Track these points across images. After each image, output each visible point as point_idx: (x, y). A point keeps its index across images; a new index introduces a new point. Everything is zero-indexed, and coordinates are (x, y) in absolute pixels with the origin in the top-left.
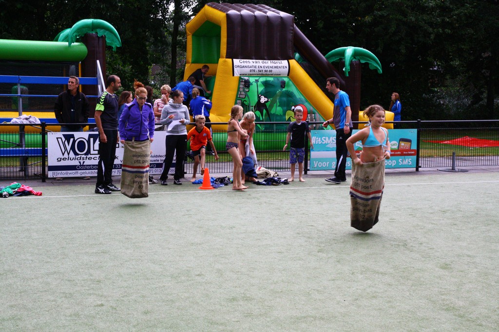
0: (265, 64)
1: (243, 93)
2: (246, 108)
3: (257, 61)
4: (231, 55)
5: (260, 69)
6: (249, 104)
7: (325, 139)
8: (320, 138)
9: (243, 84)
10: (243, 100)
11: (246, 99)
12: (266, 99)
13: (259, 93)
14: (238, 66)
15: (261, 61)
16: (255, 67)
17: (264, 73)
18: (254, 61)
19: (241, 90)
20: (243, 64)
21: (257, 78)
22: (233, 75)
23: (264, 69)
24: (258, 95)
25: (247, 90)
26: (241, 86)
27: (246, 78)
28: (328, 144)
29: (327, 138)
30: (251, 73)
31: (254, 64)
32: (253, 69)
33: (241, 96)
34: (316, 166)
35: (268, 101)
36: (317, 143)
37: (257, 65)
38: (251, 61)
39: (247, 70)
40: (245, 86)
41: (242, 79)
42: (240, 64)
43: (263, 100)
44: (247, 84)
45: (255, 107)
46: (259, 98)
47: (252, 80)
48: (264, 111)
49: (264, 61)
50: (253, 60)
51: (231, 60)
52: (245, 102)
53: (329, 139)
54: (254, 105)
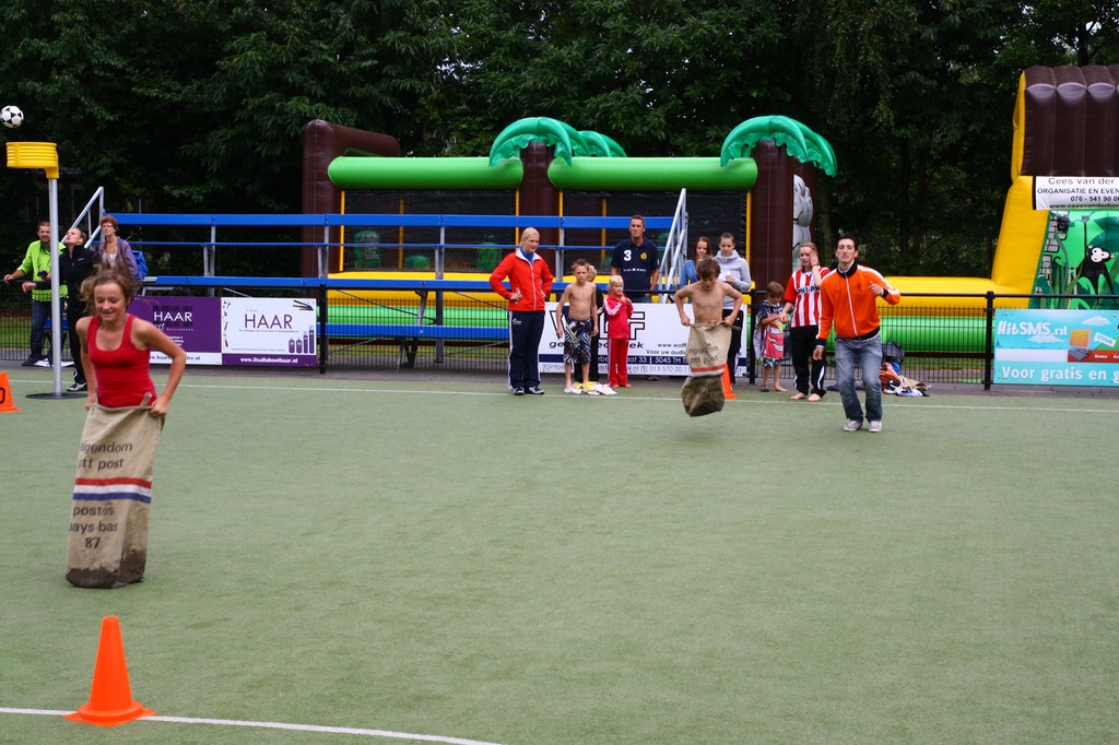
0: (1105, 186)
1: (1054, 242)
2: (1060, 271)
3: (1088, 178)
4: (1034, 169)
5: (1094, 195)
6: (1066, 264)
7: (1027, 326)
8: (1015, 325)
9: (1055, 223)
10: (1054, 255)
11: (1061, 254)
12: (1106, 255)
13: (1088, 243)
14: (1045, 191)
15: (1096, 179)
16: (1083, 191)
17: (1102, 202)
18: (1083, 178)
19: (1051, 236)
20: (1055, 187)
21: (1086, 214)
22: (1034, 207)
23: (1102, 196)
24: (1086, 247)
25: (1062, 236)
26: (1052, 229)
27: (1062, 213)
28: (1032, 335)
29: (1030, 324)
30: (1075, 203)
31: (1081, 186)
32: (1079, 195)
33: (1051, 249)
34: (1006, 376)
35: (1109, 258)
36: (1008, 333)
37: (1087, 187)
38: (1074, 179)
39: (1065, 198)
40: (1059, 229)
41: (1053, 215)
42: (1048, 186)
43: (1098, 255)
44: (1063, 225)
45: (1078, 270)
46: (1089, 252)
47: (1074, 217)
48: (1102, 279)
49: (1105, 178)
50: (1080, 178)
51: (1031, 178)
52: (1057, 260)
53: (1035, 326)
54: (1076, 266)
